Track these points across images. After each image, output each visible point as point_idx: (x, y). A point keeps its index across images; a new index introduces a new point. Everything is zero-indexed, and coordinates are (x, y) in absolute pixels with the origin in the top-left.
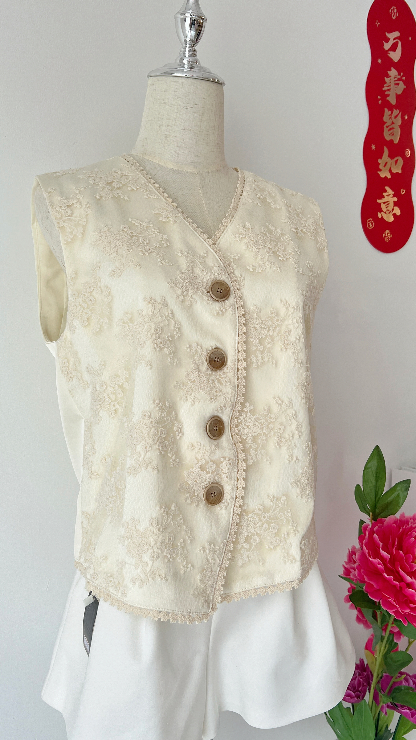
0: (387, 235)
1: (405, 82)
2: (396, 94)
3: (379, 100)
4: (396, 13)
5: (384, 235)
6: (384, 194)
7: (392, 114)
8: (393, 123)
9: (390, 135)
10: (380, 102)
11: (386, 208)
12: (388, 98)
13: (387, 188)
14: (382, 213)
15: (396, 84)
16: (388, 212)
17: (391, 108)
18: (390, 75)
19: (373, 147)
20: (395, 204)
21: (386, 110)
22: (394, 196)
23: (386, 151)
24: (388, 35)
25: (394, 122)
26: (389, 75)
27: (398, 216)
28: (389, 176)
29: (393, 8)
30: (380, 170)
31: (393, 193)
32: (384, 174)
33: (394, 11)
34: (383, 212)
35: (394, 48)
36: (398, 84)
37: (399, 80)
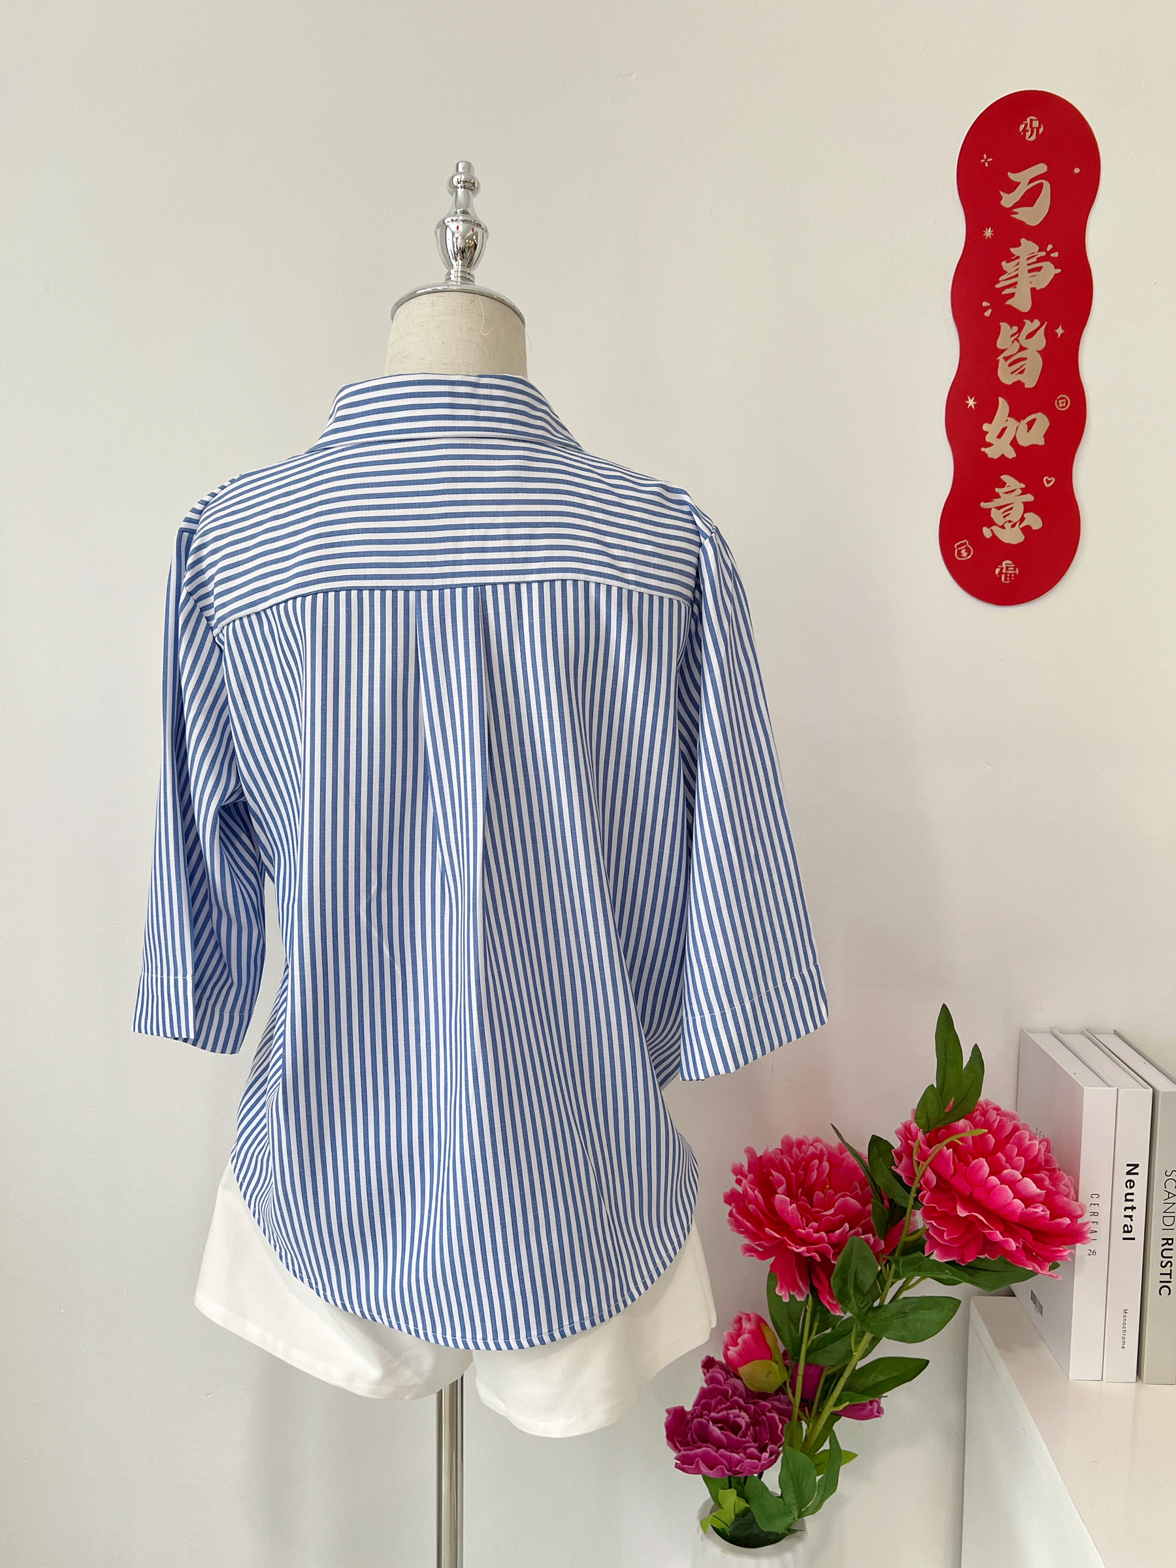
0: (1007, 568)
1: (1056, 263)
2: (1033, 290)
3: (986, 309)
4: (1040, 127)
5: (997, 571)
6: (997, 490)
7: (1019, 331)
8: (1022, 349)
9: (1012, 373)
10: (988, 313)
11: (1004, 517)
12: (1009, 302)
13: (1004, 478)
14: (993, 528)
15: (1030, 271)
16: (1008, 526)
17: (1017, 318)
18: (1017, 255)
19: (971, 402)
20: (1028, 507)
21: (1004, 326)
22: (1024, 492)
23: (1003, 406)
24: (1013, 176)
25: (1023, 345)
26: (1014, 255)
27: (1035, 531)
28: (1011, 454)
29: (1028, 119)
30: (990, 445)
31: (1023, 486)
32: (998, 449)
33: (1031, 126)
34: (995, 524)
35: (1029, 199)
36: (1039, 269)
37: (1040, 260)
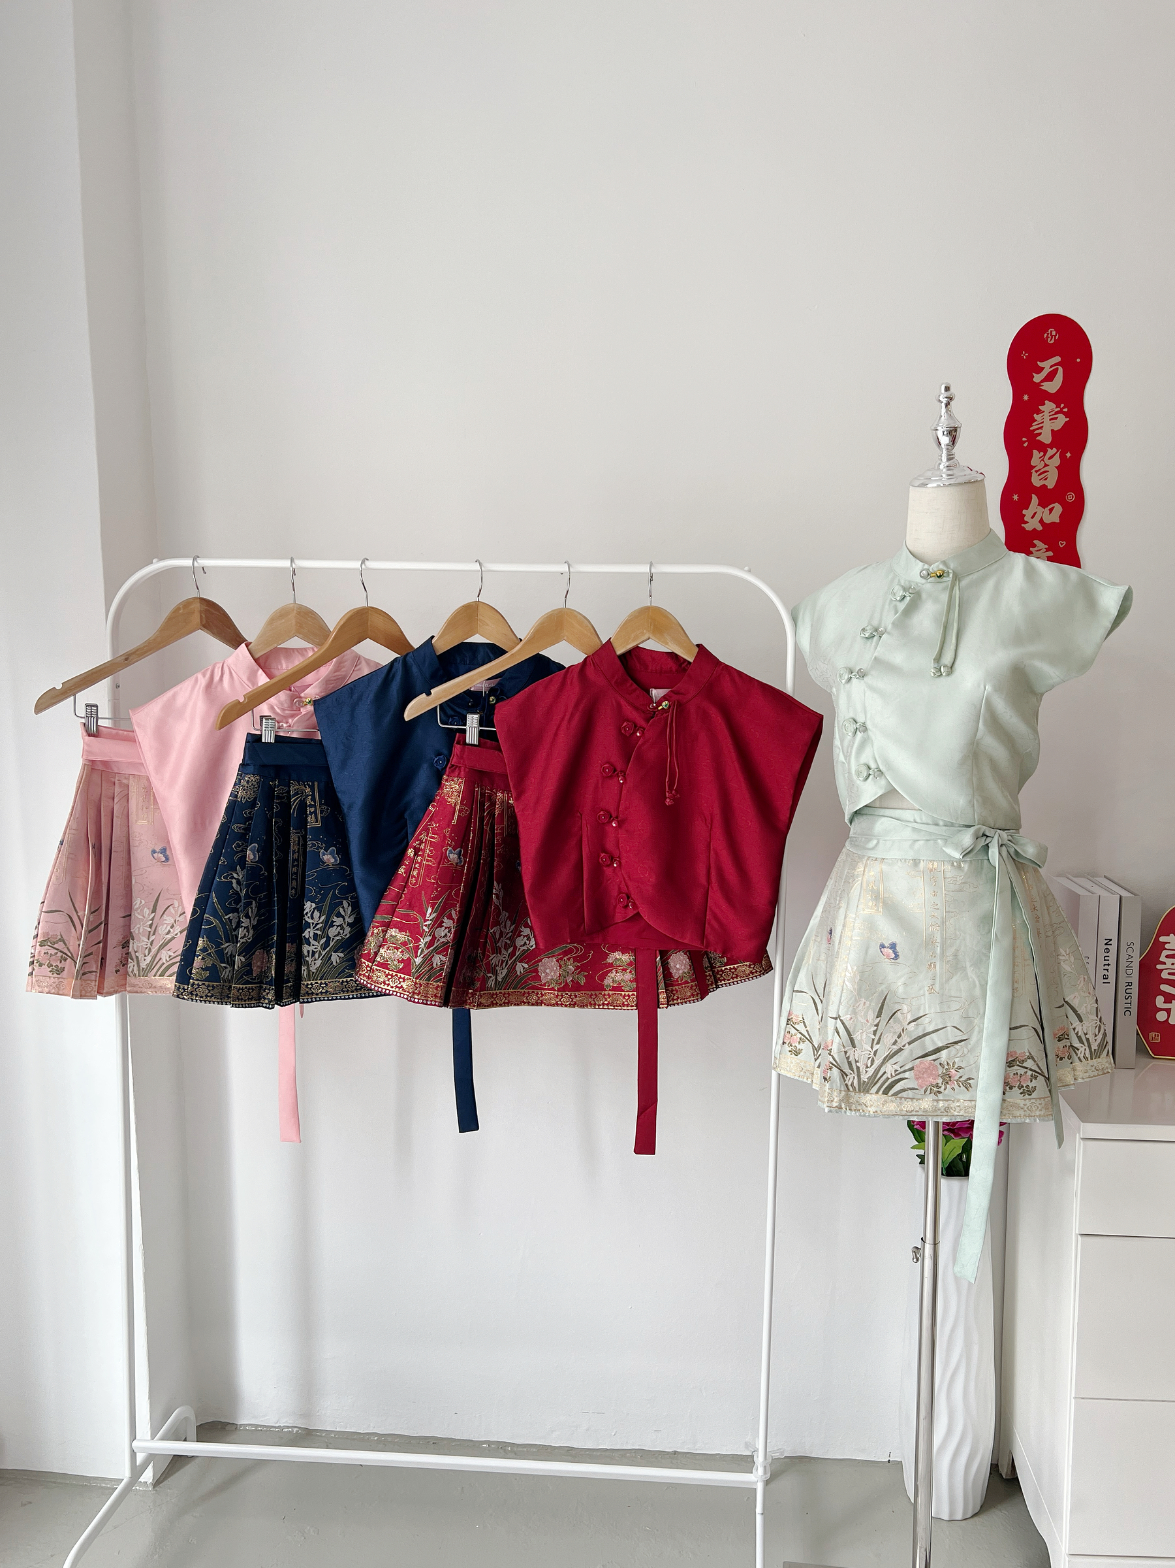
1: (1066, 414)
2: (1052, 431)
3: (1025, 442)
4: (1056, 335)
6: (1031, 549)
7: (1044, 455)
8: (1046, 465)
9: (1040, 480)
10: (1025, 445)
12: (1038, 438)
13: (1035, 542)
15: (1050, 420)
17: (1043, 448)
18: (1043, 410)
19: (1016, 497)
21: (1035, 452)
23: (1035, 499)
24: (1040, 364)
25: (1047, 463)
26: (1041, 411)
28: (1039, 528)
29: (1049, 331)
30: (1027, 522)
31: (1046, 546)
32: (1032, 524)
33: (1051, 335)
35: (1050, 377)
36: (1056, 418)
37: (1056, 413)
